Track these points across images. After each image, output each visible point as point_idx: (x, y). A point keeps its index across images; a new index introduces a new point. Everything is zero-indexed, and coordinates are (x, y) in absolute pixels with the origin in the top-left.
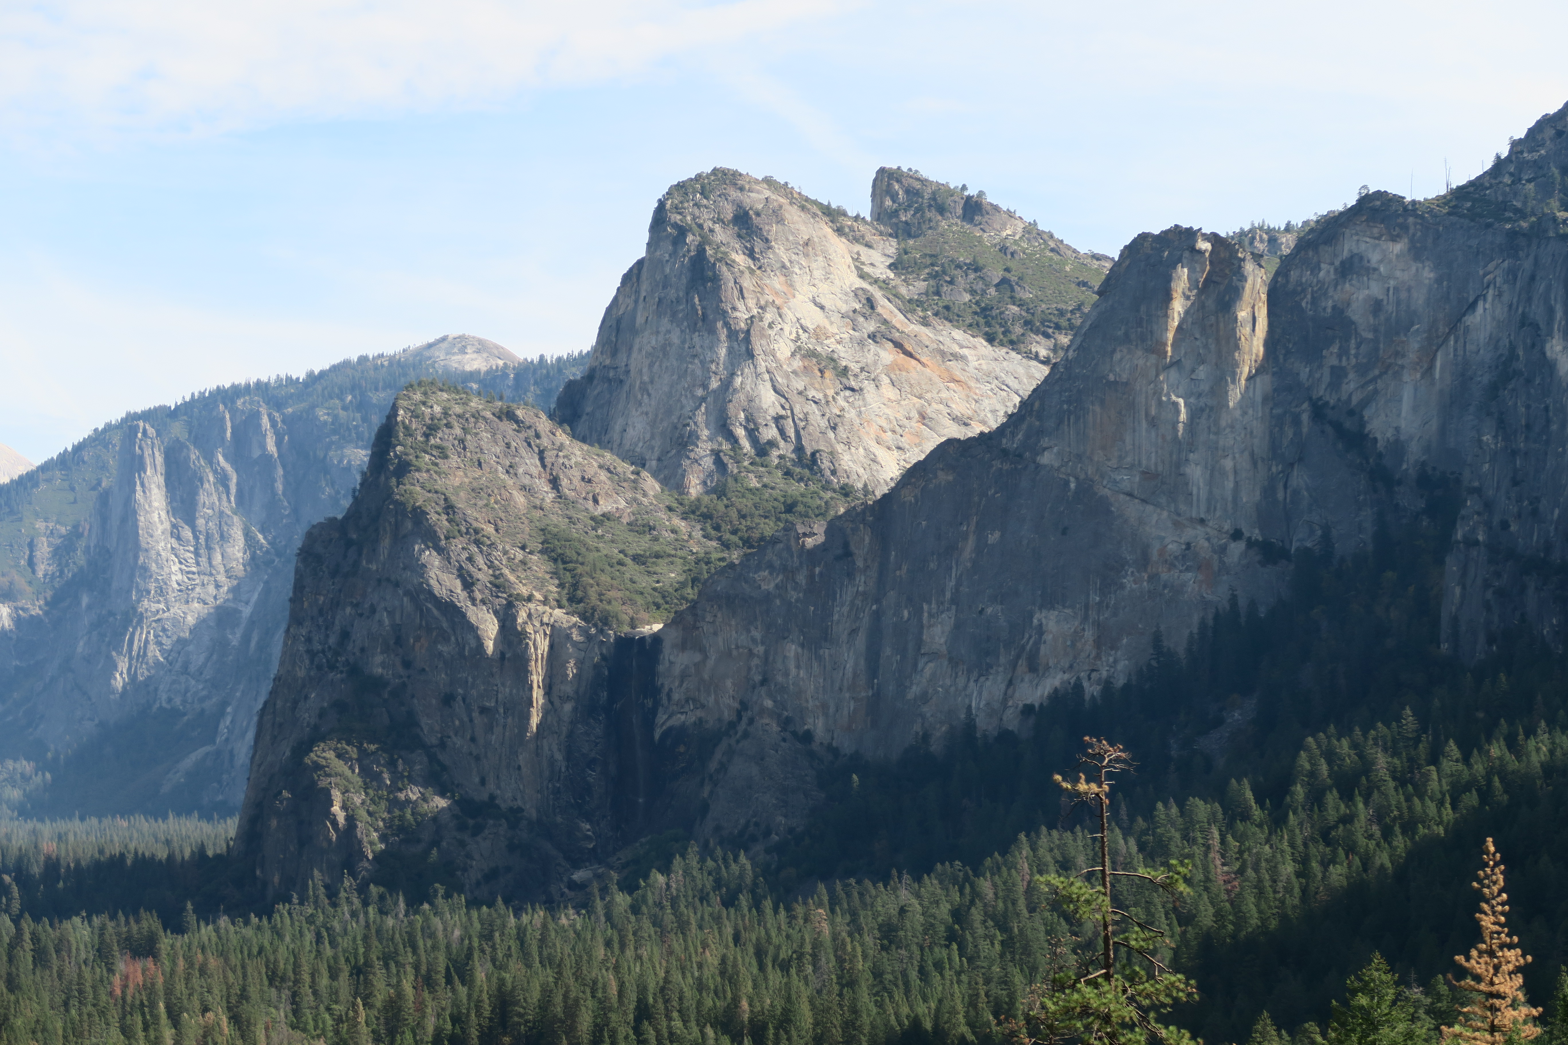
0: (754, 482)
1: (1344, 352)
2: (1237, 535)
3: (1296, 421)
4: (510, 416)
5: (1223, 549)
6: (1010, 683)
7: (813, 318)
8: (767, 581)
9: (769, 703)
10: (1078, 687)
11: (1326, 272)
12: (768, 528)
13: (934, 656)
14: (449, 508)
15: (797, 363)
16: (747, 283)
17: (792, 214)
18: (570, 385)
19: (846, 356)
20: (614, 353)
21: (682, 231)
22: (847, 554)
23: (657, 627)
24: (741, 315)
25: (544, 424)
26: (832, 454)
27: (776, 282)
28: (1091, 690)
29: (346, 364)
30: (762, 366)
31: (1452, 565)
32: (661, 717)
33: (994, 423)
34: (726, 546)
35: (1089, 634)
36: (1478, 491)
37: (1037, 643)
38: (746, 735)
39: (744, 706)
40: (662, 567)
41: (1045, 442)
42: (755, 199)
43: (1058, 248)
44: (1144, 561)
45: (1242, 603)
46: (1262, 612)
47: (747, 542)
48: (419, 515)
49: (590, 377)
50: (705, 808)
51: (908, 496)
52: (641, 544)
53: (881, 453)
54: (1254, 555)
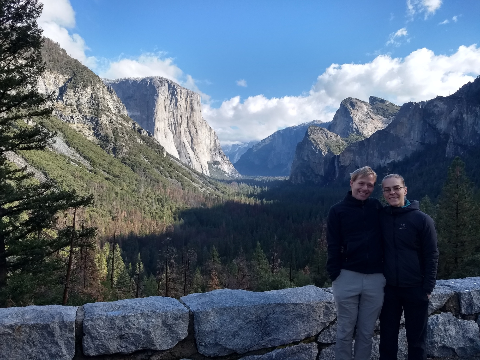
0: (352, 136)
2: (417, 141)
4: (322, 129)
5: (415, 143)
6: (385, 160)
7: (361, 116)
8: (353, 148)
9: (353, 163)
10: (395, 161)
11: (431, 107)
12: (354, 142)
13: (375, 157)
14: (314, 140)
15: (359, 121)
16: (352, 111)
17: (359, 103)
18: (330, 125)
19: (365, 120)
20: (335, 121)
21: (344, 106)
23: (339, 154)
24: (351, 116)
25: (326, 130)
26: (363, 132)
27: (356, 111)
28: (397, 161)
29: (303, 124)
30: (354, 122)
31: (448, 145)
32: (340, 164)
33: (384, 128)
34: (348, 144)
35: (397, 154)
36: (452, 135)
37: (390, 155)
38: (350, 167)
39: (350, 163)
40: (340, 147)
41: (391, 130)
42: (353, 101)
43: (394, 105)
44: (404, 145)
45: (418, 150)
46: (420, 151)
47: (351, 143)
48: (310, 141)
49: (332, 124)
50: (345, 175)
51: (372, 137)
52: (338, 144)
53: (369, 132)
54: (420, 144)
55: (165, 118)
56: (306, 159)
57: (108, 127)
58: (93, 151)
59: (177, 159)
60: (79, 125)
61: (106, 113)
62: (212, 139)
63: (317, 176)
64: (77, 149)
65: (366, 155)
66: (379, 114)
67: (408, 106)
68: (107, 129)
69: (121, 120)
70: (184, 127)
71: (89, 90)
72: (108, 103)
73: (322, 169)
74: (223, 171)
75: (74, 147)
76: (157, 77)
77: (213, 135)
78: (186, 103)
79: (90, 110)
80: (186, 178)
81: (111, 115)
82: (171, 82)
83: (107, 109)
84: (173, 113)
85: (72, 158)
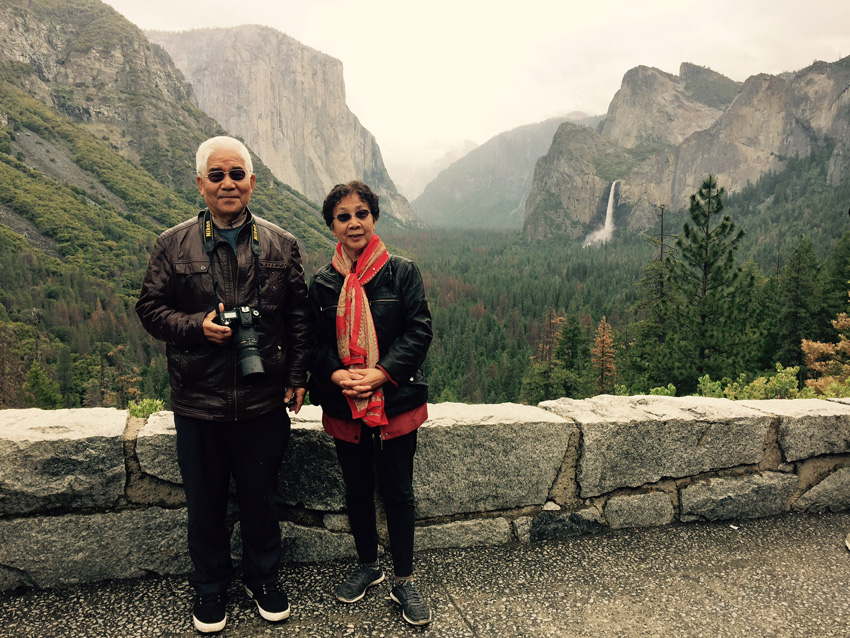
0: (645, 144)
1: (806, 105)
2: (772, 154)
3: (791, 124)
5: (768, 158)
7: (662, 102)
9: (646, 198)
11: (803, 84)
13: (689, 186)
16: (646, 94)
17: (659, 76)
18: (602, 122)
19: (671, 111)
20: (612, 114)
21: (630, 82)
22: (668, 161)
24: (644, 102)
26: (666, 137)
27: (653, 93)
31: (832, 161)
32: (619, 201)
33: (708, 127)
34: (638, 160)
35: (730, 180)
36: (841, 141)
38: (640, 205)
39: (640, 199)
40: (621, 165)
41: (720, 131)
42: (649, 73)
43: (729, 81)
44: (746, 161)
45: (772, 171)
46: (778, 174)
47: (643, 159)
49: (606, 120)
50: (629, 222)
51: (684, 146)
52: (616, 160)
53: (678, 136)
54: (777, 159)
55: (273, 110)
56: (553, 190)
57: (158, 129)
58: (130, 178)
59: (296, 193)
60: (102, 127)
61: (154, 101)
62: (367, 152)
63: (575, 224)
64: (99, 175)
65: (671, 182)
66: (699, 100)
67: (756, 81)
68: (157, 134)
69: (183, 116)
70: (310, 127)
71: (117, 54)
72: (157, 80)
73: (587, 211)
74: (390, 216)
75: (93, 171)
76: (256, 26)
77: (369, 143)
78: (313, 78)
79: (123, 96)
80: (313, 230)
81: (162, 105)
82: (285, 36)
83: (156, 94)
84: (289, 99)
85: (89, 192)
